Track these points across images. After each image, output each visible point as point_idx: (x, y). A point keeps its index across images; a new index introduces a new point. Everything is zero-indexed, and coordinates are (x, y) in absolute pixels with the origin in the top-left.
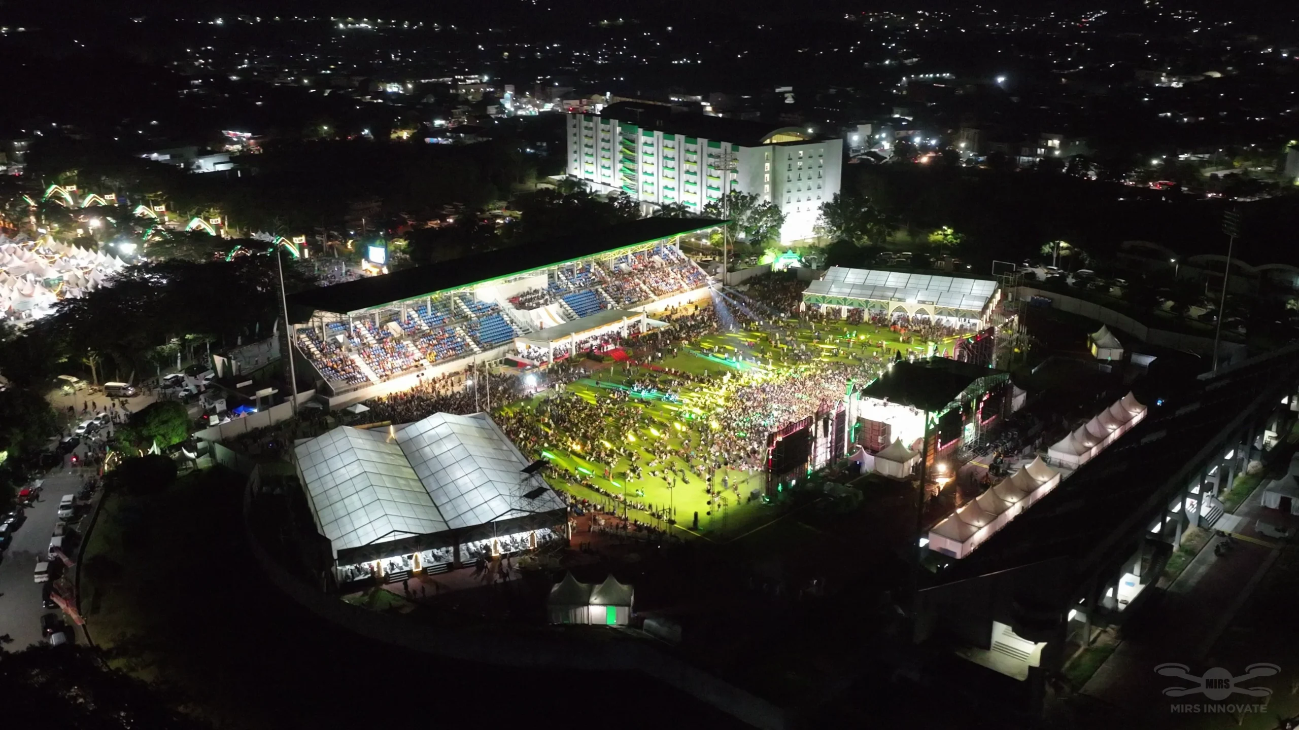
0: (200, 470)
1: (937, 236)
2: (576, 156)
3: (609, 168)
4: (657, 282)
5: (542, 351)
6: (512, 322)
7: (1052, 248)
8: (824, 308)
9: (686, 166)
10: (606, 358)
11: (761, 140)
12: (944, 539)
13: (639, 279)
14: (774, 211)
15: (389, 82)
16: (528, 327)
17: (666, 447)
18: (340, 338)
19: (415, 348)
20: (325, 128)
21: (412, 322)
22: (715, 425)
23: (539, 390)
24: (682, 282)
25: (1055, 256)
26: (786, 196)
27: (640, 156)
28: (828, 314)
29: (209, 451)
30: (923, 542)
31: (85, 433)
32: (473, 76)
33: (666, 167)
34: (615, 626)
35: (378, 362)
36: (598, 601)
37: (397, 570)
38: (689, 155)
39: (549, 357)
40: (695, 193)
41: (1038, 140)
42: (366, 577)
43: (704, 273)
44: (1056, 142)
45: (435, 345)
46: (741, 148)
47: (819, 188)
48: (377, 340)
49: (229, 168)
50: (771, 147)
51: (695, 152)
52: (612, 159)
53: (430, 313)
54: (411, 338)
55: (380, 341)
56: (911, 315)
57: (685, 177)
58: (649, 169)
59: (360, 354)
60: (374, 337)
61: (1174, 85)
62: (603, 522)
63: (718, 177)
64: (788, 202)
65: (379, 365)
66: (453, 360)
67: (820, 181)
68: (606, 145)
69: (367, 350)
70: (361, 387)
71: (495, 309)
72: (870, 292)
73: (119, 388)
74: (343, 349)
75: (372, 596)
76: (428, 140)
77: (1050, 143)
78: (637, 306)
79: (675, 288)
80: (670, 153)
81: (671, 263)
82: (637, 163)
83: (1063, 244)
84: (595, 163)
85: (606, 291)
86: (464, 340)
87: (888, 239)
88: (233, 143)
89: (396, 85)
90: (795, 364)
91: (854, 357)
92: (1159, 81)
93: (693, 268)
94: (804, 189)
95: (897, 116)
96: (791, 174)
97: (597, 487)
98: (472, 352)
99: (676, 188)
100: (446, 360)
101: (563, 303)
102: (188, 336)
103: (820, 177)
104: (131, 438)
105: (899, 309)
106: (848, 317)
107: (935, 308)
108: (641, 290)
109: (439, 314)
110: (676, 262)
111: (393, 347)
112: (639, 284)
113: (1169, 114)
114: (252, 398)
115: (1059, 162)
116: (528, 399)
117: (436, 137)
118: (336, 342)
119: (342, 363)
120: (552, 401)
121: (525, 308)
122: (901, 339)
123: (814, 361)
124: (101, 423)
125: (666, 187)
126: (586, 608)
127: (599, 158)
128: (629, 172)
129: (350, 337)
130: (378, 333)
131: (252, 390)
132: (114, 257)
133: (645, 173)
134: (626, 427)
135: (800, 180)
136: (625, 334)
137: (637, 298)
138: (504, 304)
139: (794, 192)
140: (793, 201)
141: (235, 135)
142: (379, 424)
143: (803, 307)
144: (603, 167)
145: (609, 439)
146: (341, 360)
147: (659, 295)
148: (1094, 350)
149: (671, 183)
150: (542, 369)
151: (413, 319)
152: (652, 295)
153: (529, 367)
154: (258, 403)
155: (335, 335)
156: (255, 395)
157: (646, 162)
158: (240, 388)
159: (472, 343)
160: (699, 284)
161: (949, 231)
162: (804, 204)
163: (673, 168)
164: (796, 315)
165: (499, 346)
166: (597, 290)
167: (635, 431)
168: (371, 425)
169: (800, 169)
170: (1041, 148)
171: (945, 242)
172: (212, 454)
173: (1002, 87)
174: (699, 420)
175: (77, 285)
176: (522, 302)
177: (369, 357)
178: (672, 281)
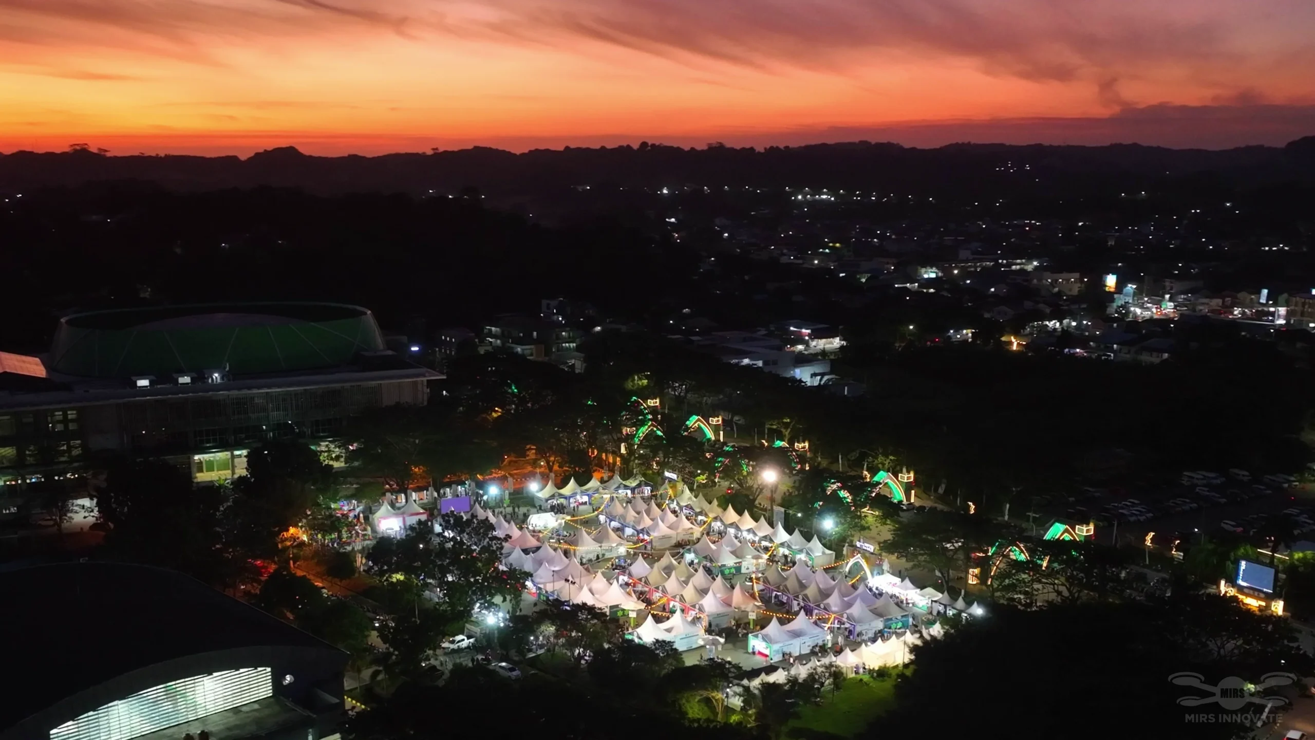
20: (911, 327)
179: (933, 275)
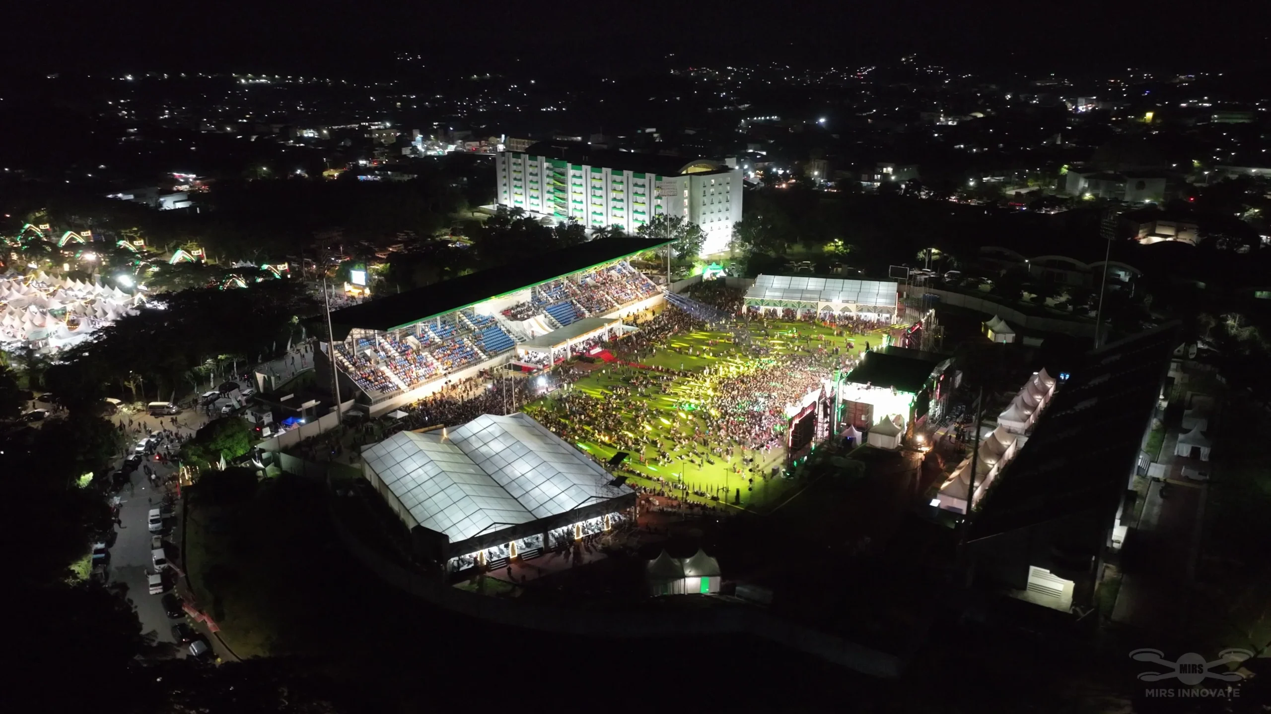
0: (271, 478)
1: (830, 247)
2: (505, 188)
3: (537, 198)
4: (617, 293)
5: (541, 356)
6: (509, 332)
7: (925, 254)
8: (762, 310)
9: (613, 194)
10: (596, 360)
11: (679, 171)
12: (951, 499)
13: (603, 291)
14: (694, 229)
15: (305, 129)
16: (523, 336)
17: (681, 434)
18: (368, 352)
19: (432, 358)
20: (265, 169)
21: (426, 335)
22: (714, 412)
23: (549, 390)
24: (638, 293)
25: (927, 260)
26: (702, 217)
27: (570, 187)
28: (766, 314)
29: (274, 460)
30: (935, 503)
31: (145, 450)
32: (376, 123)
33: (595, 195)
34: (709, 594)
35: (404, 372)
36: (692, 573)
37: (495, 559)
38: (615, 185)
39: (550, 361)
40: (622, 217)
41: (873, 168)
42: (470, 566)
43: (653, 284)
44: (890, 170)
45: (449, 355)
46: (664, 178)
47: (727, 210)
48: (399, 353)
49: (188, 206)
50: (688, 177)
51: (622, 182)
52: (540, 190)
53: (439, 326)
54: (427, 349)
55: (402, 353)
56: (837, 313)
57: (612, 204)
58: (578, 197)
59: (387, 366)
60: (397, 350)
61: (950, 123)
62: (657, 503)
63: (644, 203)
64: (704, 223)
65: (406, 374)
66: (467, 367)
67: (728, 205)
68: (535, 178)
69: (393, 362)
70: (395, 395)
71: (492, 320)
72: (799, 295)
73: (163, 407)
74: (372, 362)
75: (481, 583)
76: (361, 178)
77: (885, 170)
78: (606, 314)
79: (633, 297)
80: (598, 184)
81: (624, 275)
82: (567, 193)
83: (934, 251)
84: (524, 194)
85: (579, 302)
86: (472, 349)
87: (788, 251)
88: (182, 184)
89: (312, 131)
90: (757, 357)
91: (803, 349)
92: (939, 121)
93: (644, 280)
94: (716, 211)
95: (751, 151)
96: (705, 199)
97: (638, 472)
98: (479, 361)
99: (605, 213)
100: (461, 367)
101: (547, 314)
102: (220, 357)
103: (728, 201)
104: (199, 452)
105: (827, 308)
106: (783, 316)
107: (857, 306)
108: (607, 300)
109: (447, 328)
110: (629, 275)
111: (415, 359)
112: (604, 295)
113: (962, 146)
114: (299, 410)
115: (897, 185)
116: (543, 397)
117: (366, 175)
118: (365, 356)
119: (374, 374)
120: (566, 399)
121: (517, 319)
122: (835, 333)
123: (772, 355)
124: (157, 440)
125: (594, 213)
126: (682, 580)
127: (528, 190)
128: (559, 200)
129: (376, 351)
130: (399, 347)
131: (297, 401)
132: (113, 289)
133: (575, 201)
134: (640, 419)
135: (712, 203)
136: (606, 338)
137: (604, 306)
138: (499, 317)
139: (708, 214)
140: (708, 221)
141: (179, 176)
142: (434, 427)
143: (744, 309)
144: (532, 197)
145: (629, 429)
146: (372, 372)
147: (621, 304)
148: (990, 334)
149: (599, 209)
150: (545, 371)
151: (426, 332)
152: (616, 304)
153: (535, 370)
154: (304, 414)
155: (363, 350)
156: (301, 407)
157: (575, 192)
158: (284, 401)
159: (479, 352)
160: (651, 293)
161: (840, 243)
162: (716, 224)
163: (601, 197)
164: (740, 316)
165: (503, 353)
166: (572, 302)
167: (649, 421)
168: (427, 429)
169: (712, 195)
170: (878, 174)
171: (837, 252)
172: (277, 463)
173: (824, 127)
174: (699, 409)
175: (85, 314)
176: (513, 314)
177: (395, 367)
178: (629, 292)
179: (311, 135)
